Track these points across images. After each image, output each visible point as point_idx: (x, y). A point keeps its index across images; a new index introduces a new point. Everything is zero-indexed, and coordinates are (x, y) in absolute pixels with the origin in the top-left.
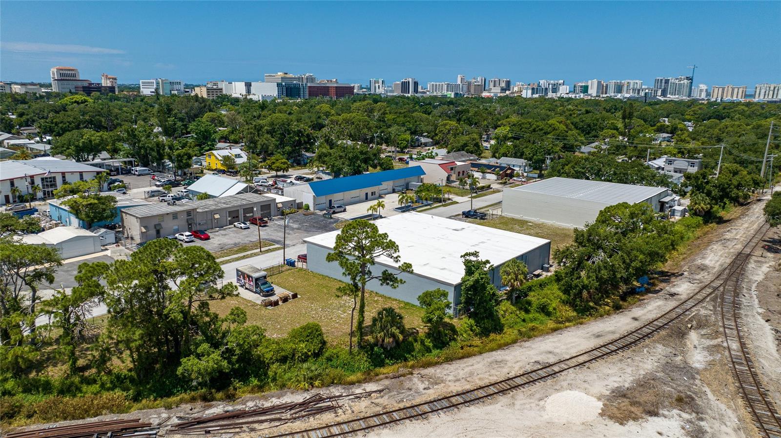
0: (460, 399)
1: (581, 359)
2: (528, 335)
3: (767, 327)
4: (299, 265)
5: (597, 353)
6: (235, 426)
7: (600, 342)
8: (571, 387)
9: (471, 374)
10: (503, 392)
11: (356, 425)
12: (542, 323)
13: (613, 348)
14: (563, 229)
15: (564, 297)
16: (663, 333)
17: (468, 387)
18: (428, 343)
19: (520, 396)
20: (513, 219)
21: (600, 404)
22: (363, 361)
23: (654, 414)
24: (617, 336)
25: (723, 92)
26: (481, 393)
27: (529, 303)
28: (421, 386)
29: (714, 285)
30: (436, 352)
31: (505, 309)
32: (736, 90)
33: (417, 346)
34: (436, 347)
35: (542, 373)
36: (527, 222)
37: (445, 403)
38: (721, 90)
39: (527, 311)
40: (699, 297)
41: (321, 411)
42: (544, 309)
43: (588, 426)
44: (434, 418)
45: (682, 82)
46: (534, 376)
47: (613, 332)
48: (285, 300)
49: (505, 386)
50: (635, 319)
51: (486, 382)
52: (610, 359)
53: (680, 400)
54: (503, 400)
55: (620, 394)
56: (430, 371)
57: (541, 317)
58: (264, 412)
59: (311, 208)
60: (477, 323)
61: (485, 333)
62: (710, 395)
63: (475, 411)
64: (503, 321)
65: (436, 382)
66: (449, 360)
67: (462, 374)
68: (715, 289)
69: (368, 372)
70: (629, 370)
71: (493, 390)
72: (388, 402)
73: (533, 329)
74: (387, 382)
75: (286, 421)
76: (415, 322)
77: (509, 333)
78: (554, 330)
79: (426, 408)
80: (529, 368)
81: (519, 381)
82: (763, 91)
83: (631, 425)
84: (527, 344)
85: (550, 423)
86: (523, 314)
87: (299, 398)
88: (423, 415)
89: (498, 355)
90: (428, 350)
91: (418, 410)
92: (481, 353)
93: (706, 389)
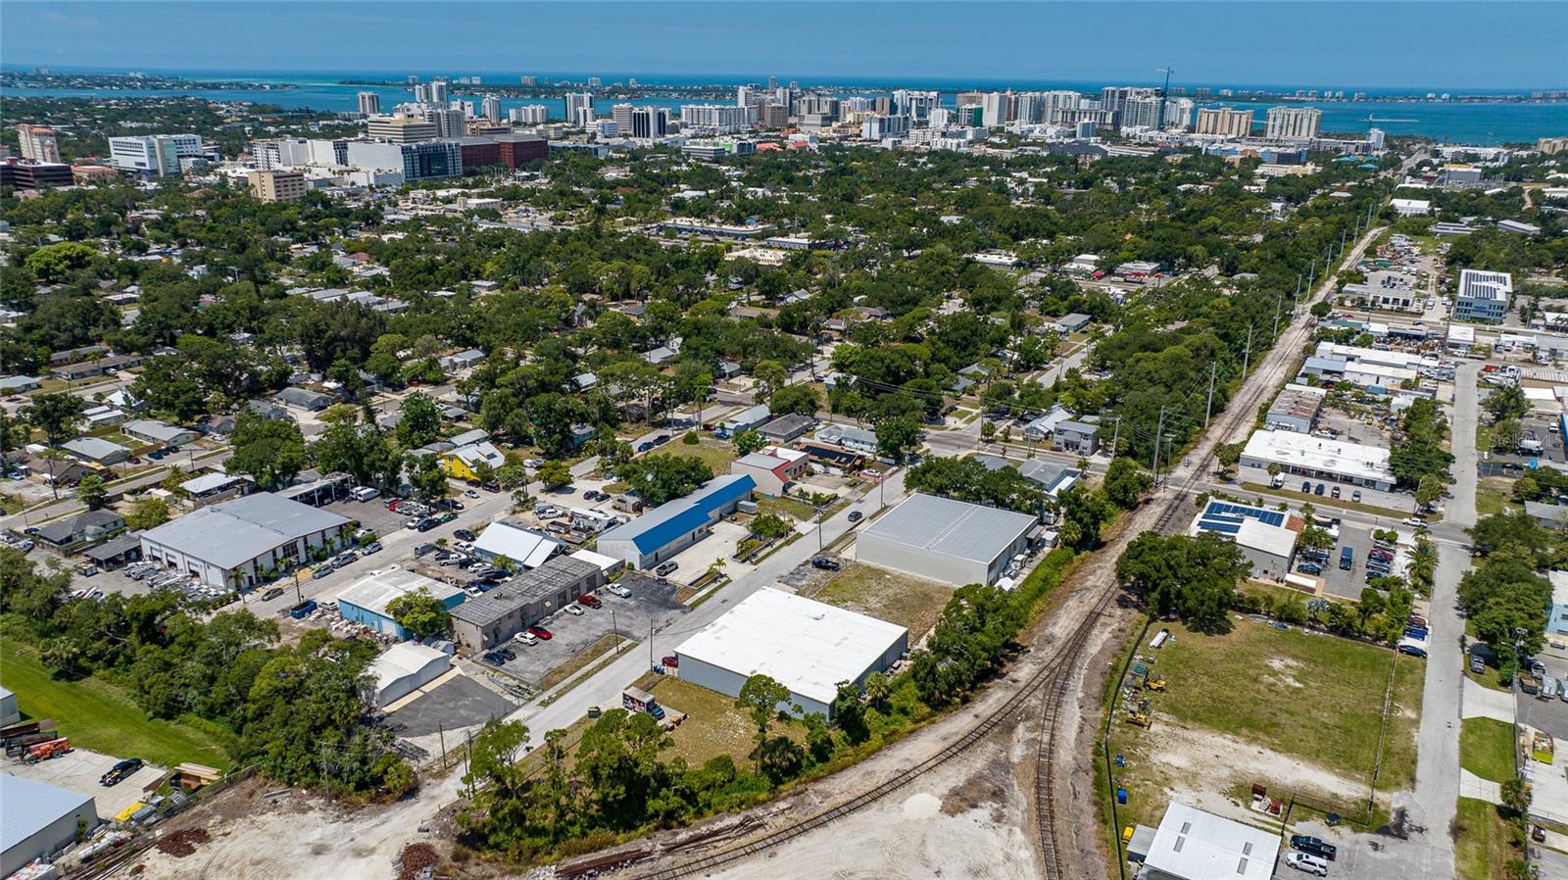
0: (846, 809)
1: (930, 764)
2: (891, 739)
3: (1078, 713)
4: (669, 671)
5: (943, 757)
6: (703, 846)
7: (946, 744)
8: (922, 790)
9: (851, 786)
10: (875, 799)
11: (781, 836)
12: (901, 724)
13: (955, 750)
14: (923, 584)
15: (920, 694)
16: (996, 730)
17: (850, 798)
18: (813, 758)
19: (886, 800)
20: (868, 568)
21: (940, 803)
22: (766, 782)
23: (974, 806)
24: (960, 737)
25: (1216, 121)
26: (860, 802)
27: (890, 706)
28: (817, 801)
29: (1053, 665)
30: (819, 765)
31: (871, 716)
32: (1237, 117)
33: (804, 762)
34: (819, 761)
35: (901, 780)
36: (885, 572)
37: (836, 813)
38: (1212, 116)
39: (889, 714)
40: (1035, 683)
41: (755, 828)
42: (903, 711)
43: (931, 820)
44: (831, 825)
45: (1147, 100)
46: (896, 783)
47: (957, 733)
48: (678, 723)
49: (875, 794)
50: (976, 716)
51: (862, 792)
52: (950, 761)
53: (994, 794)
54: (875, 806)
55: (955, 792)
56: (820, 786)
57: (901, 717)
58: (716, 833)
59: (637, 567)
60: (849, 734)
61: (855, 742)
62: (1016, 788)
63: (857, 817)
64: (869, 727)
65: (827, 796)
66: (832, 773)
67: (844, 787)
68: (1053, 670)
69: (772, 790)
70: (964, 771)
71: (867, 798)
72: (797, 816)
73: (894, 732)
74: (791, 800)
75: (735, 838)
76: (800, 738)
77: (876, 739)
78: (912, 732)
79: (824, 818)
80: (892, 777)
81: (885, 789)
82: (1278, 123)
83: (959, 816)
84: (890, 753)
85: (907, 821)
86: (886, 718)
87: (736, 820)
88: (823, 824)
89: (868, 766)
90: (813, 764)
91: (820, 820)
92: (855, 764)
93: (1015, 782)
